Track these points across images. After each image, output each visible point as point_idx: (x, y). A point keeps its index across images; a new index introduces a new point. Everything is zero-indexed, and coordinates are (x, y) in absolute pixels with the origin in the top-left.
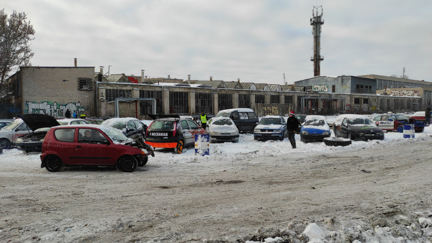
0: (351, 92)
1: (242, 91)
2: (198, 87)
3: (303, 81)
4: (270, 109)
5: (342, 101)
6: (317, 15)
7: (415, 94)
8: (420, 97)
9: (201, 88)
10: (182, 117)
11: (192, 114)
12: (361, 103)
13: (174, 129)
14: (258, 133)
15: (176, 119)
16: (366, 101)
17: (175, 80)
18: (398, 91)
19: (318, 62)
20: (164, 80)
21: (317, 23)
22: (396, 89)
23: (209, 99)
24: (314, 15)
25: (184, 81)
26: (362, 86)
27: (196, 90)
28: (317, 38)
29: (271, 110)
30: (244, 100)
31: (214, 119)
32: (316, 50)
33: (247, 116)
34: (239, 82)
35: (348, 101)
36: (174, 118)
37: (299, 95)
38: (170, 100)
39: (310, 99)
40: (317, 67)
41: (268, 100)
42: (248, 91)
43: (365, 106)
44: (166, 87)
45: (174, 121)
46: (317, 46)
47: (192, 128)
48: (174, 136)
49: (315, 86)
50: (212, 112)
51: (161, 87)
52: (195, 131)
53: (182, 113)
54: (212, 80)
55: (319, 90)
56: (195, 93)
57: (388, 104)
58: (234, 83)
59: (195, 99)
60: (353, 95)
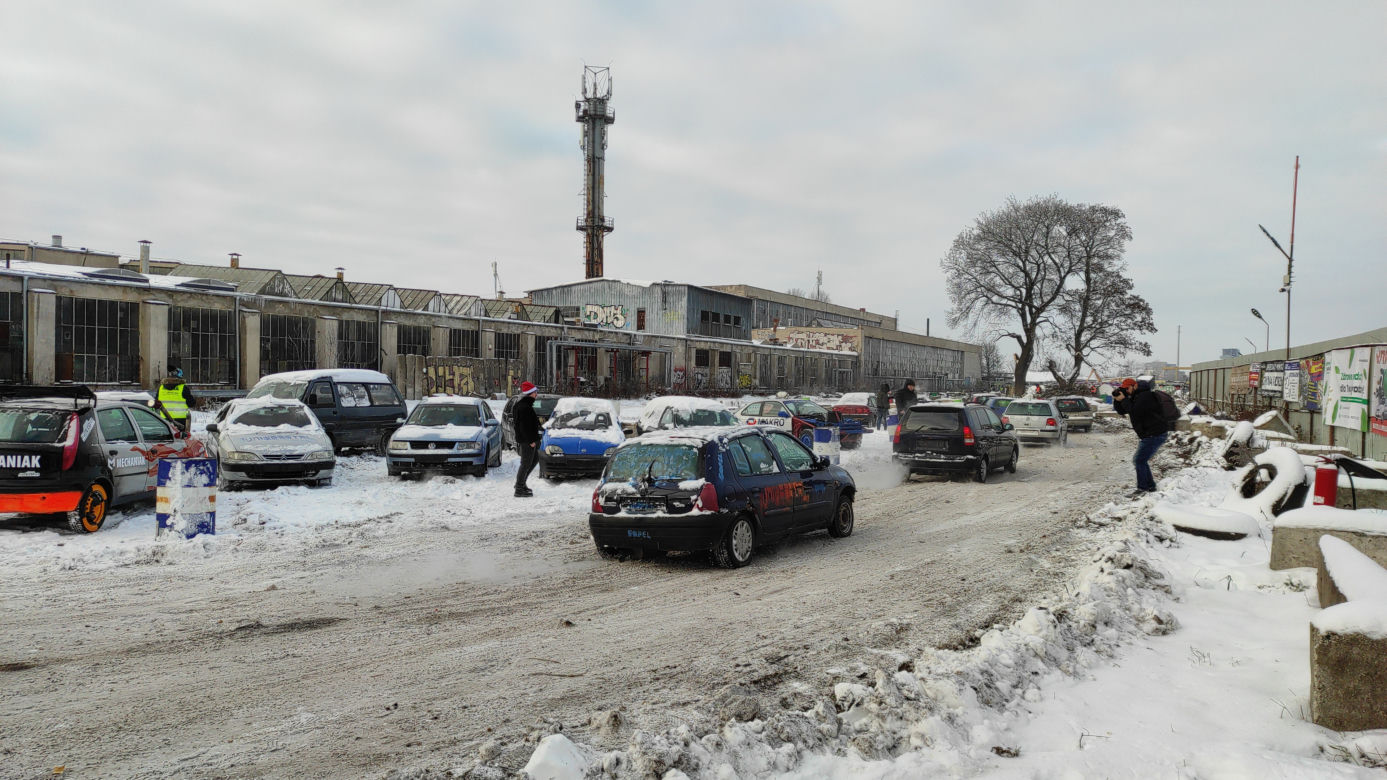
0: (688, 332)
1: (352, 312)
2: (179, 288)
3: (554, 292)
4: (447, 373)
5: (664, 357)
6: (595, 93)
7: (843, 344)
8: (855, 354)
9: (192, 290)
10: (106, 397)
11: (151, 383)
12: (713, 365)
13: (69, 442)
14: (404, 452)
15: (79, 401)
16: (726, 359)
17: (83, 256)
18: (803, 336)
19: (598, 237)
20: (34, 253)
21: (595, 117)
22: (801, 329)
23: (223, 330)
24: (585, 91)
25: (123, 260)
26: (716, 317)
27: (171, 296)
28: (594, 162)
29: (451, 377)
30: (359, 340)
31: (241, 406)
32: (591, 198)
33: (367, 397)
34: (340, 279)
35: (678, 358)
36: (71, 401)
37: (539, 334)
38: (58, 327)
39: (573, 348)
40: (596, 252)
41: (440, 342)
42: (374, 313)
43: (722, 374)
44: (45, 280)
45: (72, 408)
46: (593, 188)
47: (148, 438)
48: (68, 467)
49: (589, 308)
50: (235, 380)
51: (20, 278)
52: (163, 449)
53: (111, 380)
54: (240, 266)
55: (599, 320)
56: (170, 310)
57: (781, 371)
58: (323, 282)
59: (169, 328)
60: (692, 341)
